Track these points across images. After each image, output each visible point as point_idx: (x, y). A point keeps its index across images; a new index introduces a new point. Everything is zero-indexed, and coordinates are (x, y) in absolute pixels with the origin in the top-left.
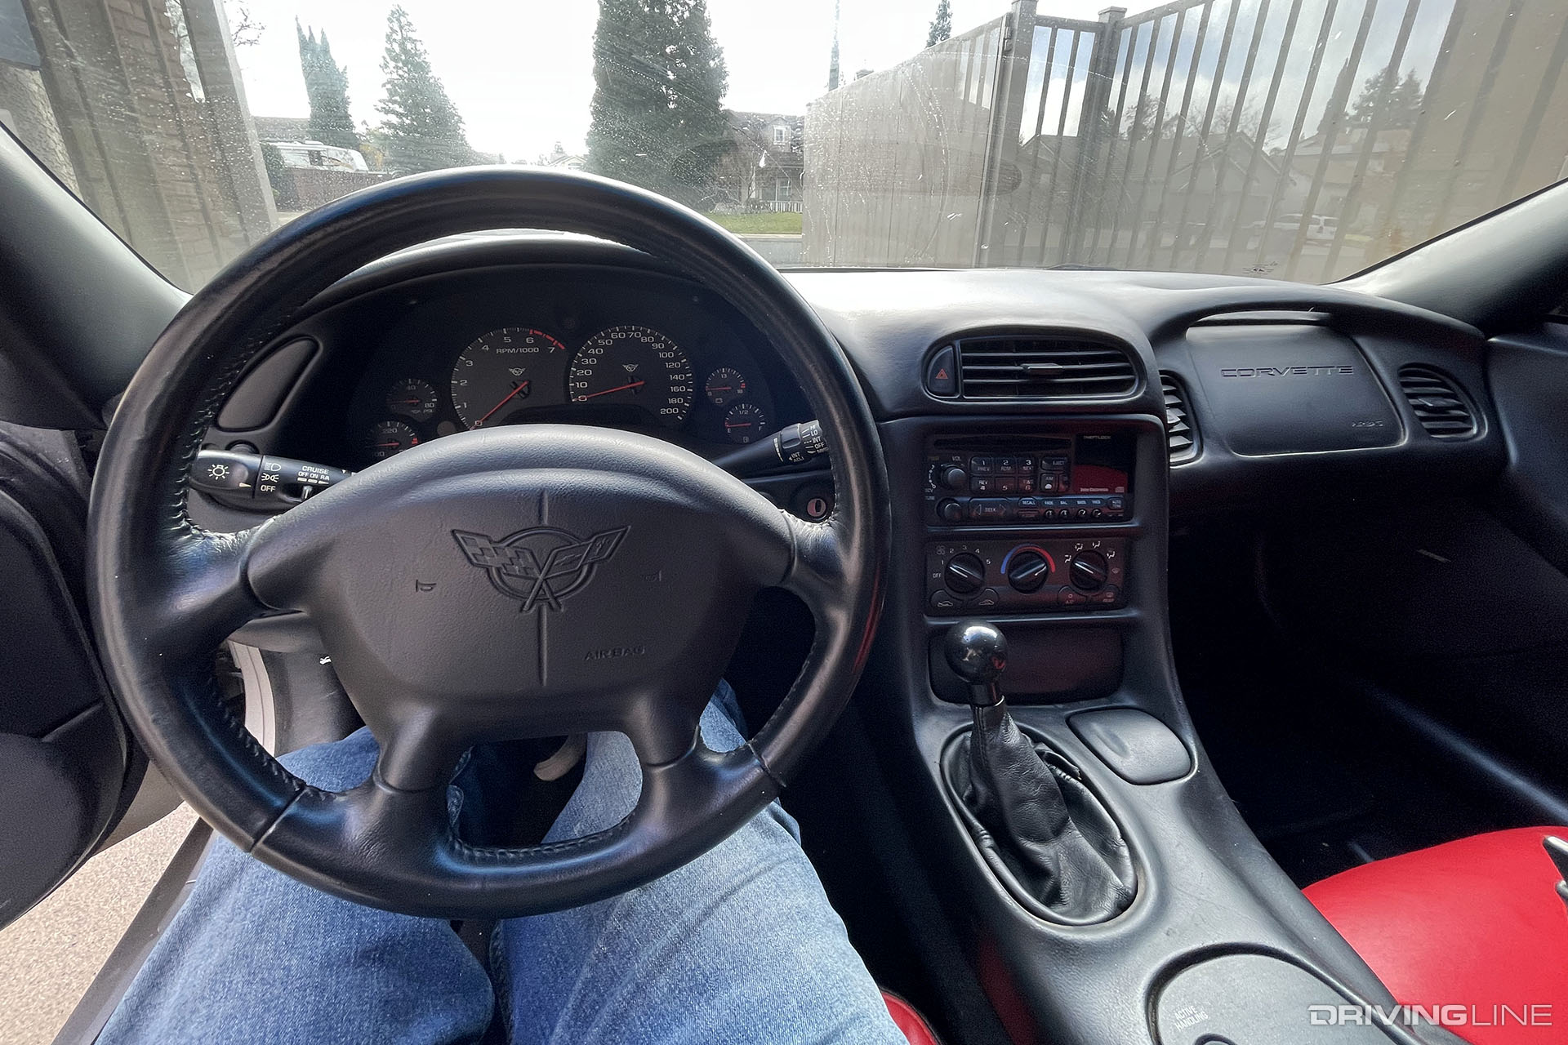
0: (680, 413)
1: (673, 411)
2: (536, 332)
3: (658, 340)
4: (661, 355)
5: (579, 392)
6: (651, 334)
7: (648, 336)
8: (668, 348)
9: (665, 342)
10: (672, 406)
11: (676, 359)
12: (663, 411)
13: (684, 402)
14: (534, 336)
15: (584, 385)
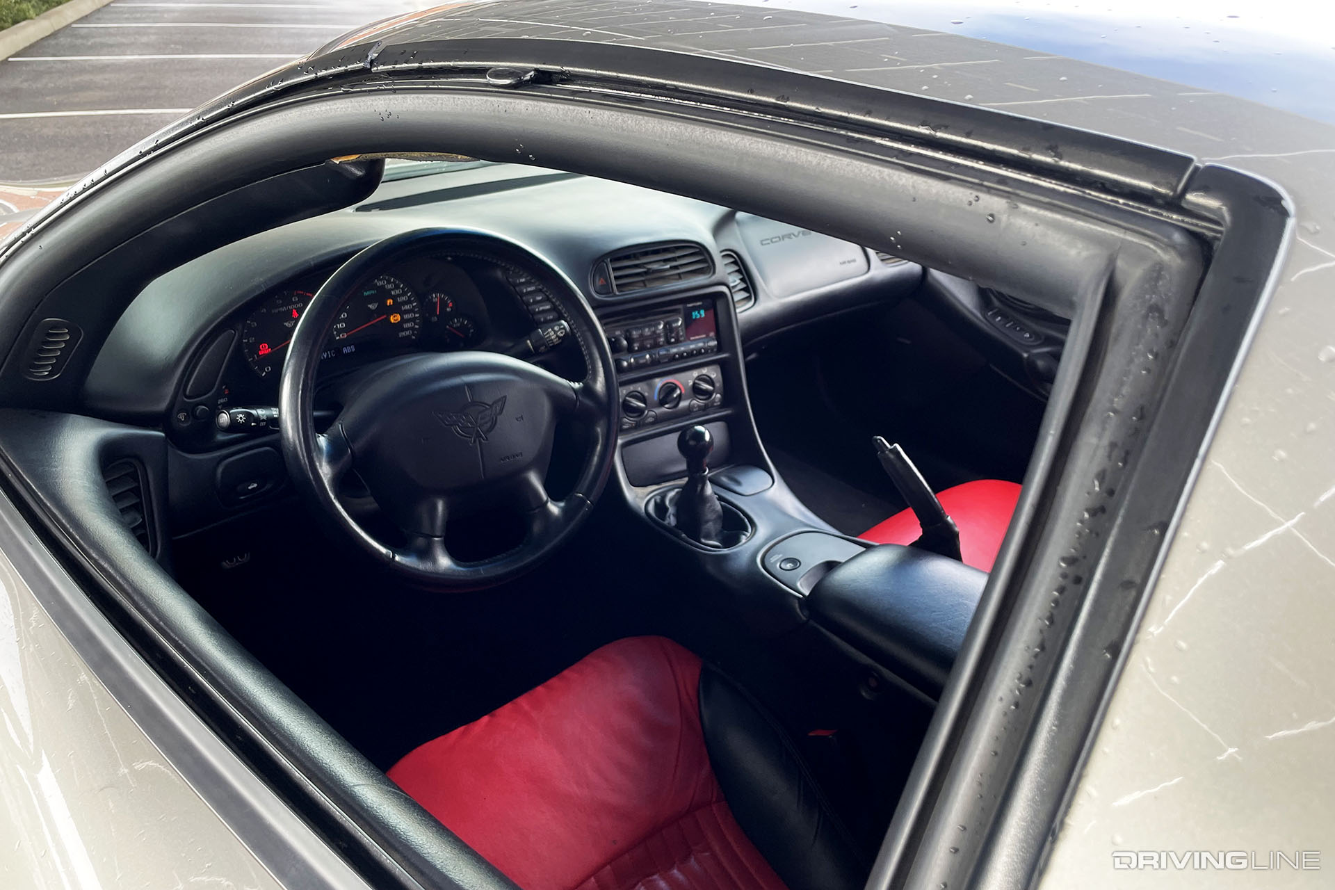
0: (413, 334)
1: (407, 333)
2: (298, 292)
3: (389, 282)
4: (393, 293)
5: (340, 331)
6: (384, 279)
7: (381, 280)
8: (397, 287)
9: (394, 282)
10: (407, 329)
11: (404, 294)
12: (402, 334)
13: (415, 324)
14: (298, 295)
15: (342, 325)
